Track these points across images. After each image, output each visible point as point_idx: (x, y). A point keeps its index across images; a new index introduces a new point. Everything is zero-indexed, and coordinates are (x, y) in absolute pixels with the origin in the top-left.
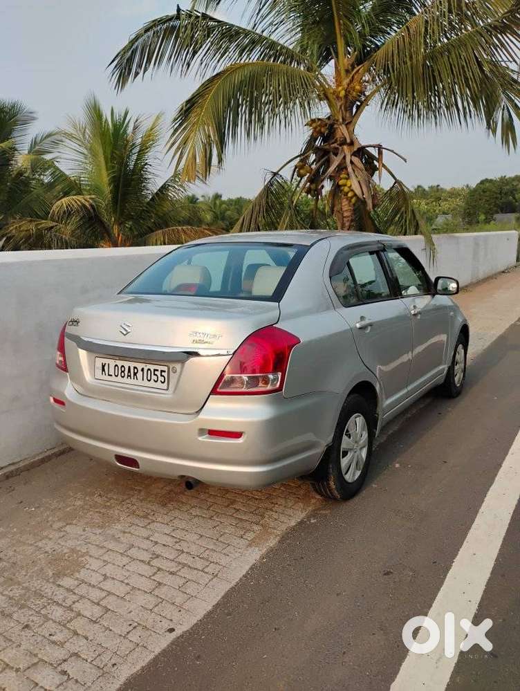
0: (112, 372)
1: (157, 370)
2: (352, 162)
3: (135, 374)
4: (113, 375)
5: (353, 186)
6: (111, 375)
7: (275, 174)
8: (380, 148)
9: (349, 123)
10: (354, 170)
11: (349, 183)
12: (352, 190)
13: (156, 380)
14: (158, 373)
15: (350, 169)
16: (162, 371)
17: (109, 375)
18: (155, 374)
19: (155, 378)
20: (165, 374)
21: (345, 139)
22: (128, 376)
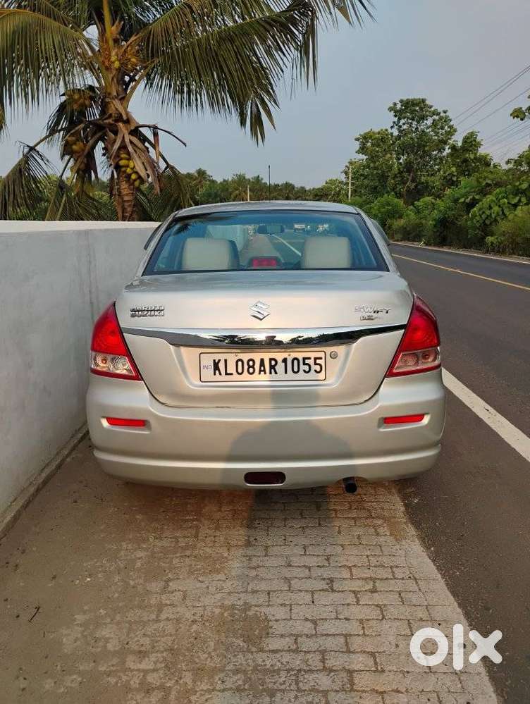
0: (231, 369)
1: (309, 358)
2: (131, 142)
3: (272, 367)
4: (234, 372)
5: (137, 167)
6: (232, 374)
7: (32, 149)
8: (155, 129)
9: (124, 99)
10: (135, 151)
11: (131, 164)
12: (137, 173)
13: (307, 370)
14: (311, 362)
15: (130, 148)
16: (316, 359)
17: (226, 374)
18: (304, 364)
19: (306, 368)
20: (321, 362)
21: (121, 115)
22: (260, 371)
